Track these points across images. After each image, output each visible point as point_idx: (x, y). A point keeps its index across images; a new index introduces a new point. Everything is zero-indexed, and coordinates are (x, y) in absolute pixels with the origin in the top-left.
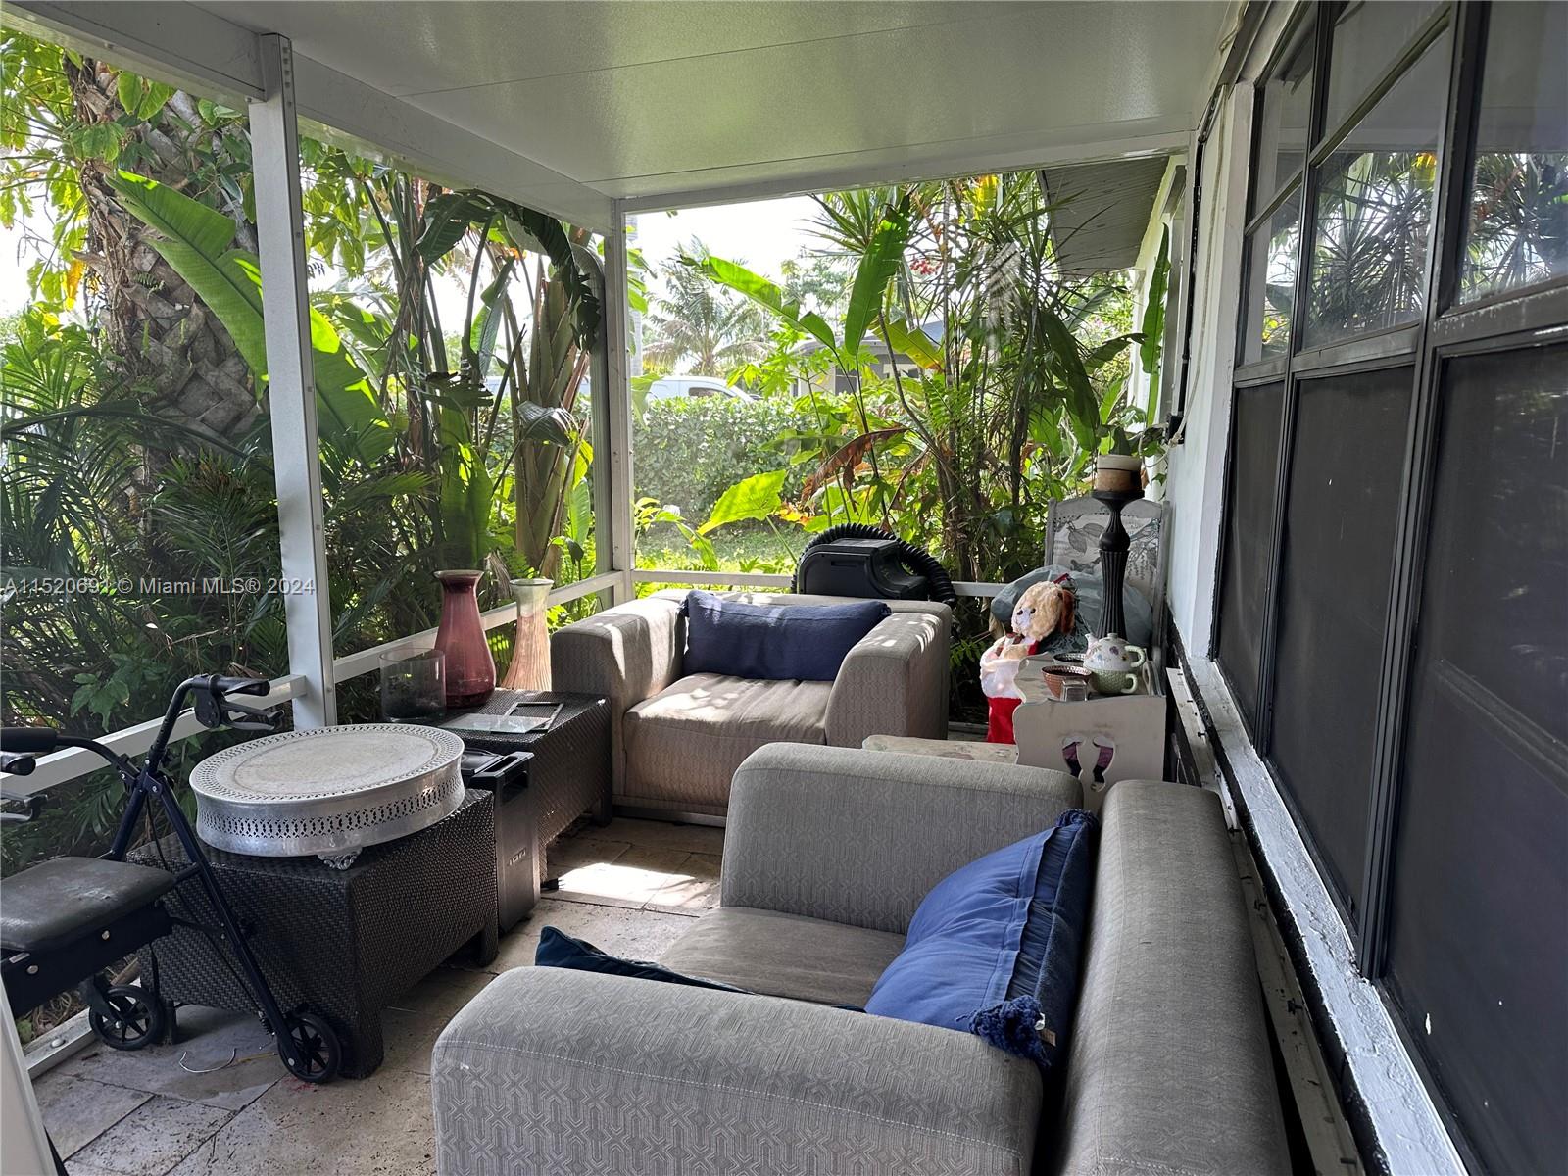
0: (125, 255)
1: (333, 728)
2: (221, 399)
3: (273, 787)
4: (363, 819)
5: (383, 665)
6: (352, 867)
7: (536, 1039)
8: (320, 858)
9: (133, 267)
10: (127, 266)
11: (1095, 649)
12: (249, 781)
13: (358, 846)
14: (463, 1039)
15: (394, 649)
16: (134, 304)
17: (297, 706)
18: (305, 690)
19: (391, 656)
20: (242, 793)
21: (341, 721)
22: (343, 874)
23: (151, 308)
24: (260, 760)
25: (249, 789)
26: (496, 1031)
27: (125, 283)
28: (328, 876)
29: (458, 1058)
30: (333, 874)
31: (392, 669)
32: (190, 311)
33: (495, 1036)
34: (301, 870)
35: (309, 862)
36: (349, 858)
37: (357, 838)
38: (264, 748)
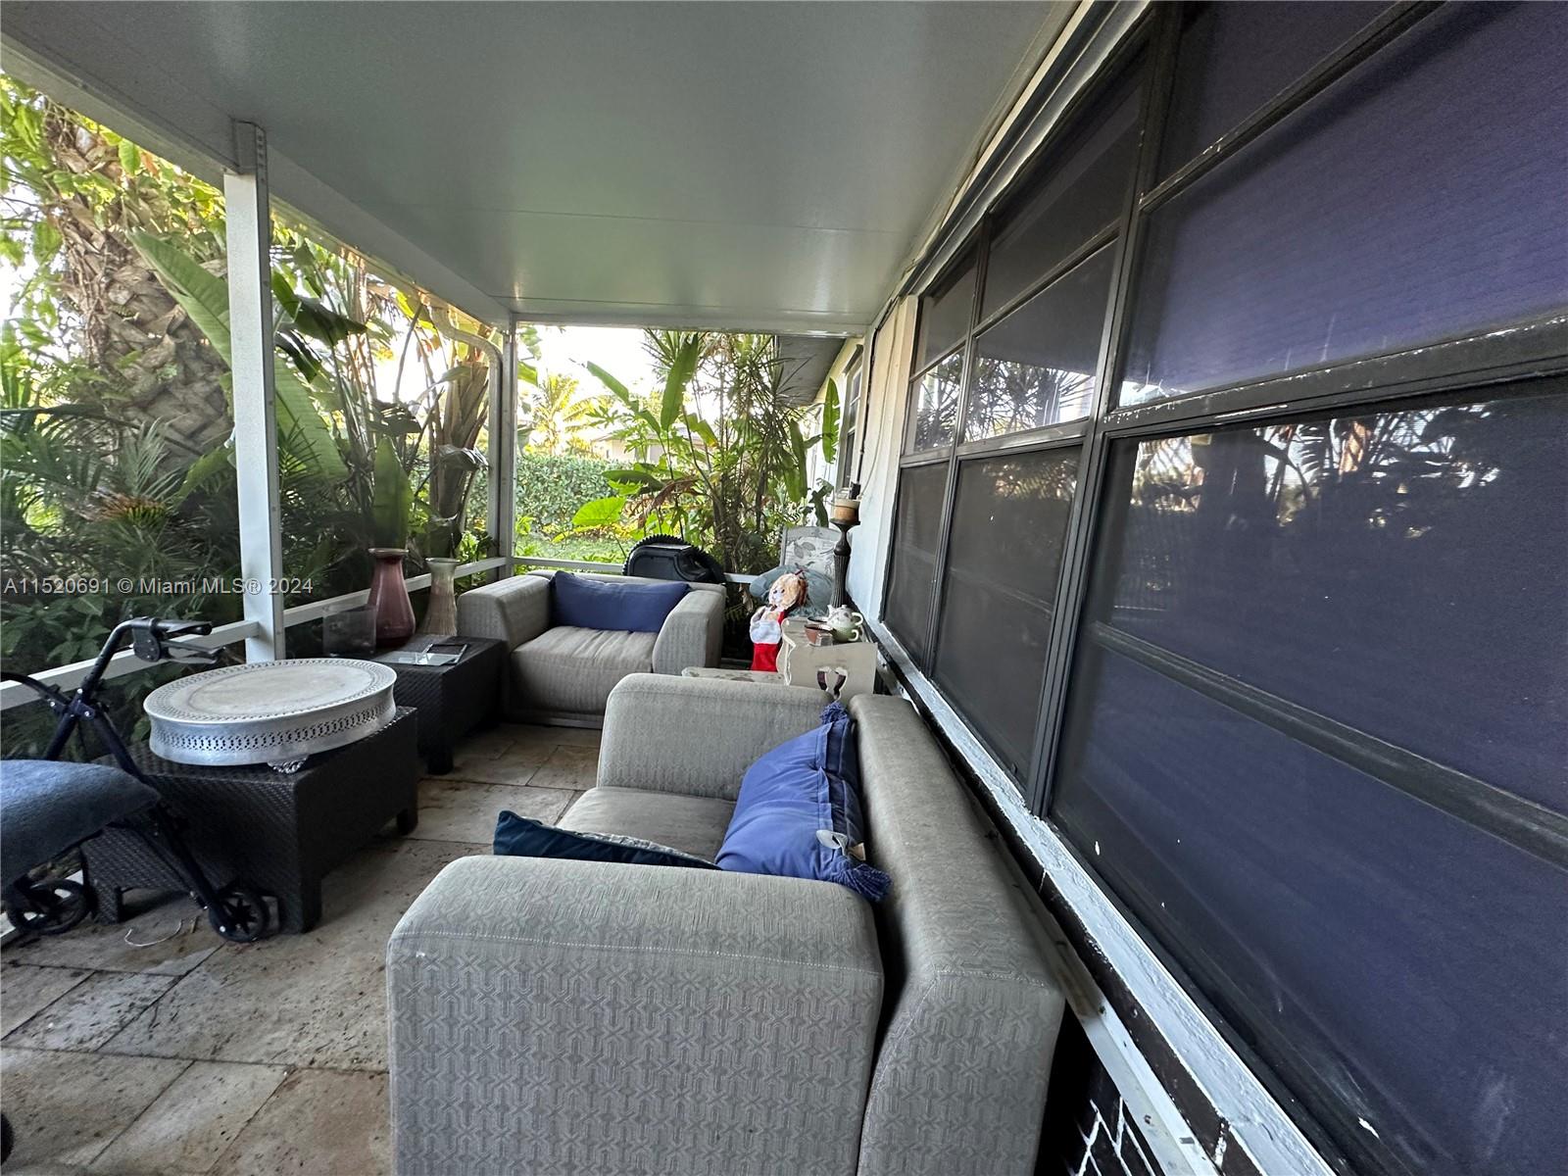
0: (100, 289)
1: (283, 661)
2: (188, 411)
3: (227, 709)
4: (310, 733)
5: (325, 615)
6: (299, 770)
7: (488, 923)
8: (270, 765)
9: (108, 299)
10: (102, 297)
11: (834, 614)
12: (201, 704)
13: (305, 755)
14: (420, 930)
15: (334, 604)
16: (108, 327)
17: (250, 645)
18: (259, 634)
19: (331, 608)
20: (196, 714)
21: (289, 657)
22: (290, 777)
23: (124, 333)
24: (216, 687)
25: (203, 711)
26: (451, 920)
27: (99, 310)
28: (277, 779)
29: (415, 948)
30: (281, 777)
31: (332, 619)
32: (162, 340)
33: (450, 923)
34: (251, 775)
35: (261, 768)
36: (296, 764)
37: (303, 748)
38: (219, 677)
